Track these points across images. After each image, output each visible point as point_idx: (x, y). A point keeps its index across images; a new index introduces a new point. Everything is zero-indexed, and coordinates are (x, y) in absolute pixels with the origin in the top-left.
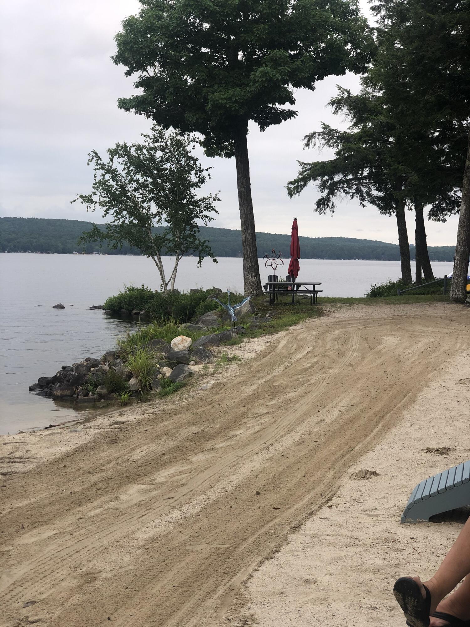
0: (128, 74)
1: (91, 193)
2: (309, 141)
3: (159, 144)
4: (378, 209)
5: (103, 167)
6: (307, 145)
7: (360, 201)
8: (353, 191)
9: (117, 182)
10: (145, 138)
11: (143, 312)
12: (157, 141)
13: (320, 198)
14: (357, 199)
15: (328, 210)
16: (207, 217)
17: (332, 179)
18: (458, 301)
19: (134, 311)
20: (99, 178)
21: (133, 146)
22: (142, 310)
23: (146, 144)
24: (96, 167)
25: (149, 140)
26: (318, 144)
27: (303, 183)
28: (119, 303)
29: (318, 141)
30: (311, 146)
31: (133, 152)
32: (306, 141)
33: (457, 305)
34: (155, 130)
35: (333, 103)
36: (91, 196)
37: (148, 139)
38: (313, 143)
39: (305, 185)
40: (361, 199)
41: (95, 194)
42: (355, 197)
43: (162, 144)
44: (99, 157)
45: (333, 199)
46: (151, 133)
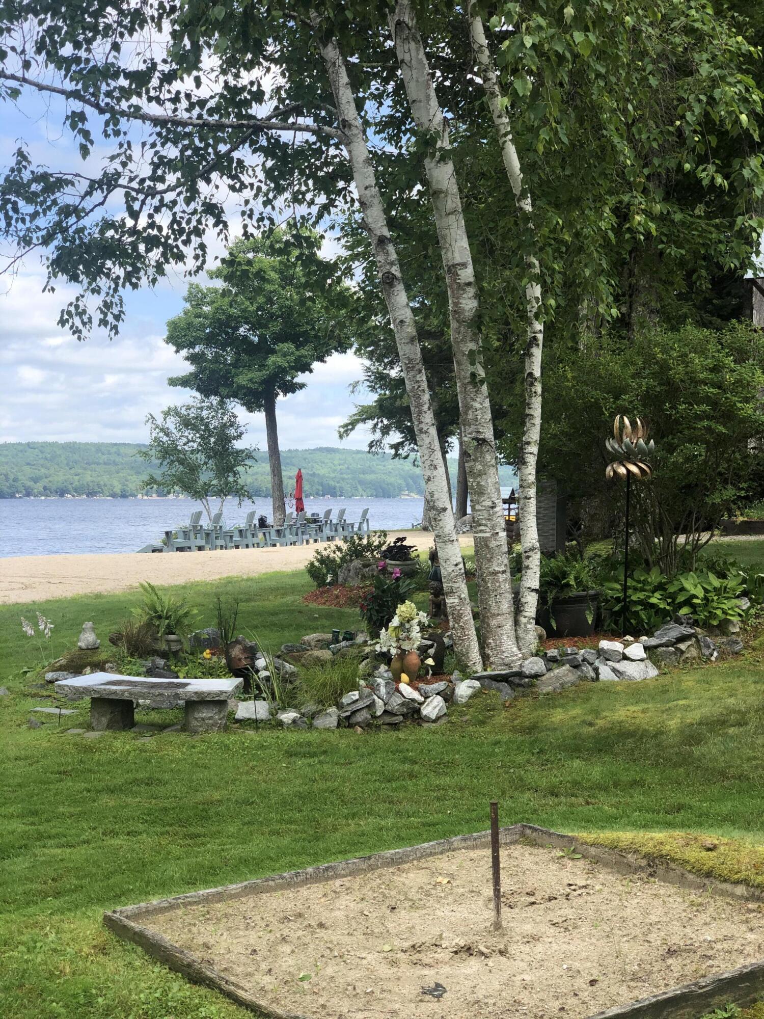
0: (177, 352)
2: (353, 388)
5: (157, 426)
6: (353, 392)
9: (169, 438)
13: (372, 440)
16: (246, 465)
21: (183, 407)
24: (152, 427)
26: (362, 391)
27: (351, 427)
29: (363, 388)
30: (356, 393)
31: (183, 411)
32: (350, 389)
34: (204, 399)
38: (358, 390)
39: (354, 428)
44: (154, 419)
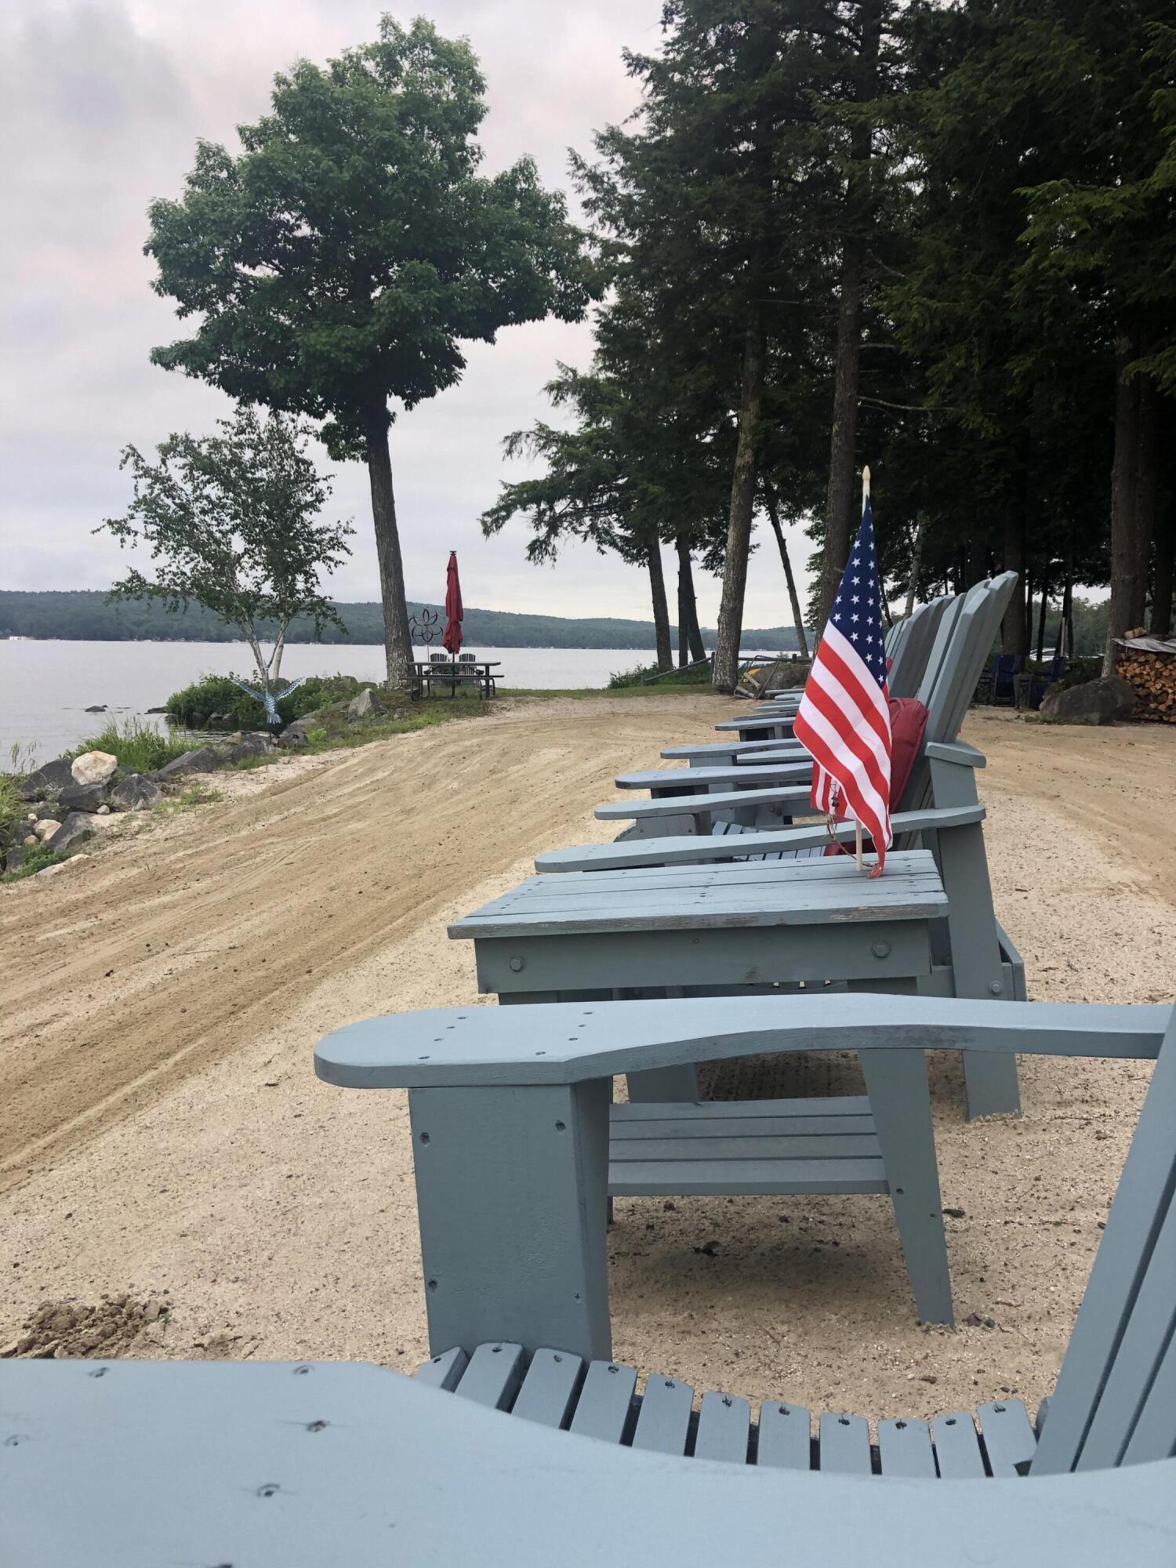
0: (181, 313)
1: (126, 517)
2: (511, 445)
3: (247, 436)
4: (620, 554)
5: (147, 472)
6: (510, 452)
7: (596, 545)
8: (584, 528)
9: (174, 498)
10: (223, 428)
11: (226, 716)
12: (242, 431)
13: (535, 538)
14: (592, 542)
15: (547, 558)
16: (331, 559)
17: (551, 509)
18: (723, 690)
19: (214, 715)
20: (143, 491)
21: (205, 441)
22: (225, 712)
23: (226, 437)
24: (137, 473)
25: (231, 431)
26: (525, 451)
27: (504, 513)
28: (189, 702)
29: (527, 446)
30: (515, 454)
32: (506, 446)
33: (721, 696)
34: (240, 414)
35: (551, 388)
36: (125, 521)
37: (229, 429)
38: (519, 449)
39: (508, 516)
40: (599, 542)
41: (132, 517)
42: (589, 539)
43: (252, 436)
44: (139, 456)
45: (555, 541)
46: (233, 419)
